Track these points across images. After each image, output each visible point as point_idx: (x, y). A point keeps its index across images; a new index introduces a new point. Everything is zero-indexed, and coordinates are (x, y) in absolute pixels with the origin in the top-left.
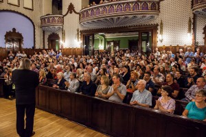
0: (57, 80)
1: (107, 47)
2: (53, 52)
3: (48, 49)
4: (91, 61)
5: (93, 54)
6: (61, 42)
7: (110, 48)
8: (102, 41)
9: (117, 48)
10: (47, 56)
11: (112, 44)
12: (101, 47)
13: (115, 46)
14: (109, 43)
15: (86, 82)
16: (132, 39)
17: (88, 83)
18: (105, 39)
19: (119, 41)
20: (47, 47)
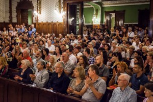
0: (21, 70)
1: (105, 20)
2: (24, 29)
3: (17, 24)
4: (76, 42)
5: (81, 33)
6: (35, 13)
7: (109, 22)
8: (97, 11)
9: (121, 22)
10: (15, 34)
11: (113, 15)
12: (96, 20)
13: (117, 19)
14: (108, 14)
15: (57, 74)
16: (143, 8)
17: (59, 76)
18: (102, 8)
19: (124, 11)
20: (15, 20)
